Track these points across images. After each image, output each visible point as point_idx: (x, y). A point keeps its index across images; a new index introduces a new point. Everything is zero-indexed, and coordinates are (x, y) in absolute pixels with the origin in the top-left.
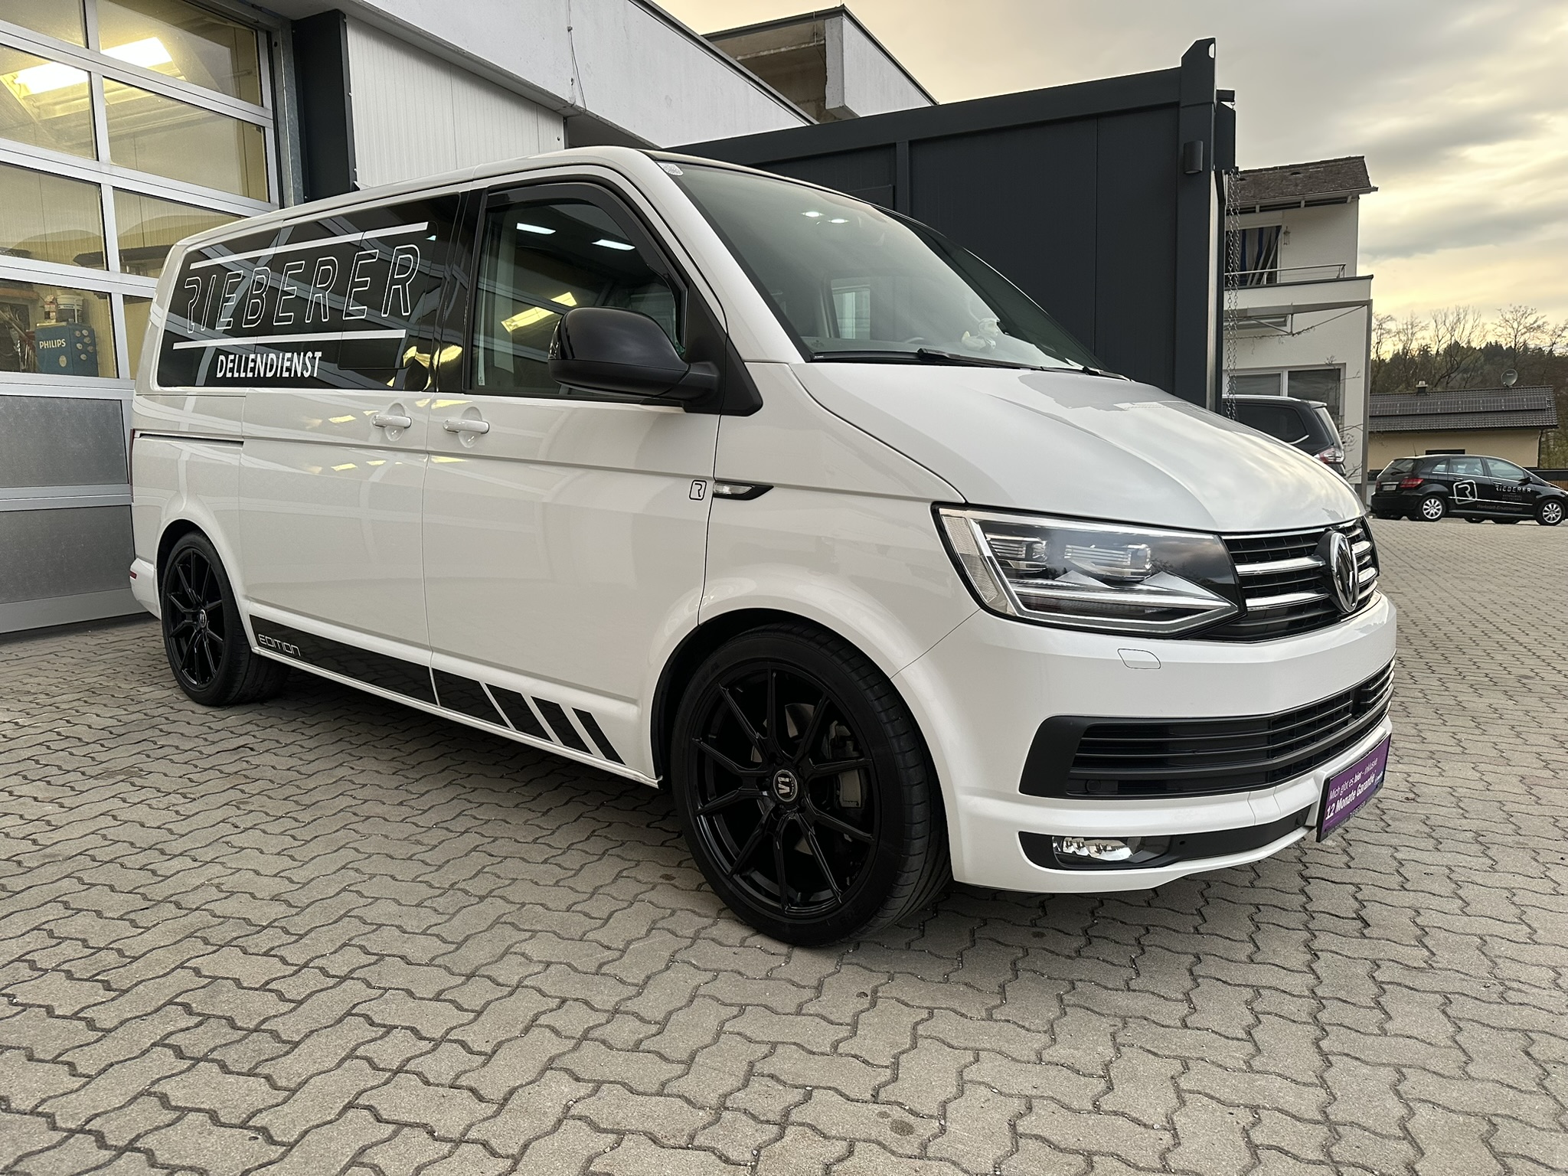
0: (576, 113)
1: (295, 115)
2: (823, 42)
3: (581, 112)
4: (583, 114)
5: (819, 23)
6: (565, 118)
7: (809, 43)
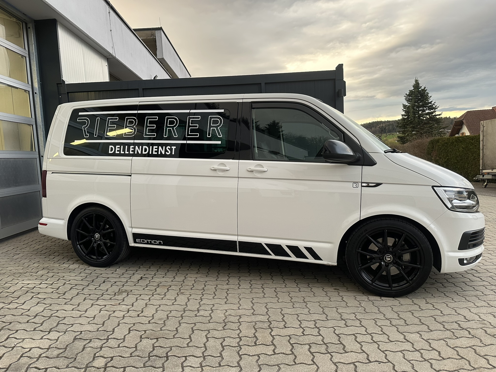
0: (112, 57)
1: (36, 53)
2: (155, 37)
3: (114, 57)
4: (114, 58)
5: (153, 31)
6: (107, 59)
7: (151, 37)
